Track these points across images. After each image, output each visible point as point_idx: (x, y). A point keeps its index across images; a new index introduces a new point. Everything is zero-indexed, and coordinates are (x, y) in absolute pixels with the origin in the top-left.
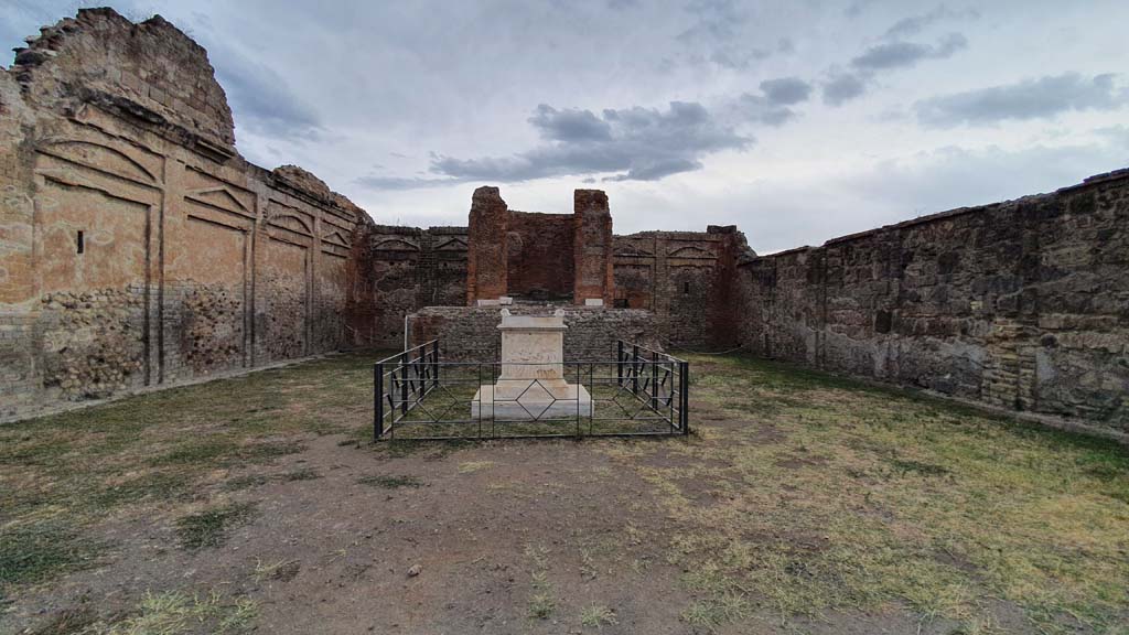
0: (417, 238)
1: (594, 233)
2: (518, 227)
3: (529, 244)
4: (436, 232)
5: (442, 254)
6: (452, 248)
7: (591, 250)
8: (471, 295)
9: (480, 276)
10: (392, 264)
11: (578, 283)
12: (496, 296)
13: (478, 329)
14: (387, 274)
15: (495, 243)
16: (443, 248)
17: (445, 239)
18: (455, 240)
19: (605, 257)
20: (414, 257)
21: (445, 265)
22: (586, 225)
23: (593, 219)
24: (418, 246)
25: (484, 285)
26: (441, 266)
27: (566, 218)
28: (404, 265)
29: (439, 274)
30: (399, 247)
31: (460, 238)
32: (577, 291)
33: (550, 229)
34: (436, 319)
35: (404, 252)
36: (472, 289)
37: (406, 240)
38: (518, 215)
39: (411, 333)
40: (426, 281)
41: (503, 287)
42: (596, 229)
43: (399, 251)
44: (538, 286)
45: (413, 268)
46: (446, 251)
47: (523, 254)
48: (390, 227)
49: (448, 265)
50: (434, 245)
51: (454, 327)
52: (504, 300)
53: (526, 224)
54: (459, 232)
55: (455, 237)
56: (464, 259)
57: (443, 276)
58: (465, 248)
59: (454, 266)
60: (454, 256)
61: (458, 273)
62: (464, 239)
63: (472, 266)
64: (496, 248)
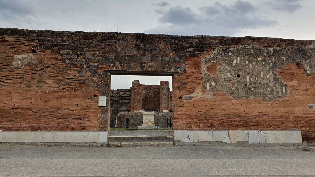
0: (113, 93)
1: (165, 92)
2: (144, 89)
3: (147, 94)
4: (119, 91)
5: (121, 98)
6: (124, 96)
7: (164, 97)
8: (132, 109)
9: (134, 104)
11: (161, 106)
12: (139, 110)
16: (121, 96)
17: (122, 93)
18: (125, 93)
19: (168, 99)
21: (122, 101)
22: (163, 90)
23: (165, 88)
24: (114, 95)
25: (135, 107)
26: (120, 101)
27: (158, 86)
29: (119, 104)
31: (126, 93)
32: (161, 108)
33: (153, 89)
38: (144, 85)
39: (118, 119)
40: (116, 106)
41: (141, 107)
42: (166, 91)
44: (150, 107)
46: (122, 96)
47: (146, 97)
49: (123, 101)
50: (118, 95)
52: (141, 111)
53: (146, 88)
54: (126, 90)
55: (125, 92)
56: (128, 99)
57: (121, 104)
58: (128, 96)
59: (124, 101)
60: (124, 98)
61: (126, 103)
62: (128, 93)
63: (132, 102)
64: (138, 96)
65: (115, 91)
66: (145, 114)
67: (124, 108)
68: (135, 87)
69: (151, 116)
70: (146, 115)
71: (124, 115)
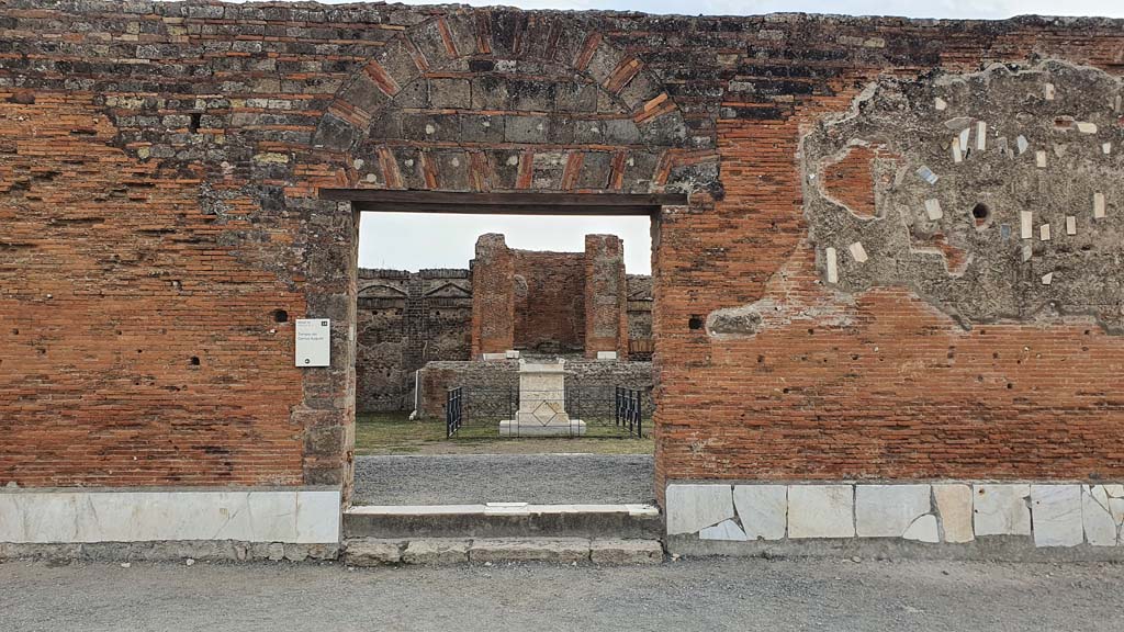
0: (405, 283)
1: (606, 280)
2: (524, 268)
3: (536, 289)
4: (427, 275)
5: (435, 301)
6: (447, 294)
7: (603, 299)
8: (475, 349)
9: (484, 328)
10: (375, 313)
11: (590, 335)
12: (503, 350)
14: (370, 325)
16: (435, 294)
17: (437, 284)
18: (450, 285)
19: (618, 306)
20: (401, 304)
21: (438, 313)
22: (597, 272)
23: (605, 266)
24: (407, 292)
25: (489, 337)
26: (433, 315)
27: (579, 257)
28: (390, 315)
29: (430, 325)
30: (384, 293)
31: (454, 282)
32: (588, 343)
33: (560, 269)
35: (390, 299)
36: (477, 343)
37: (392, 284)
38: (523, 254)
39: (423, 386)
40: (416, 333)
41: (511, 337)
42: (608, 277)
43: (385, 299)
44: (546, 337)
45: (400, 317)
46: (439, 297)
47: (530, 301)
48: (374, 270)
49: (442, 313)
50: (425, 291)
52: (510, 353)
53: (533, 265)
54: (453, 274)
55: (450, 281)
56: (462, 306)
57: (434, 327)
58: (463, 294)
59: (448, 315)
60: (449, 302)
61: (453, 323)
62: (462, 283)
63: (477, 318)
64: (501, 298)
65: (413, 275)
66: (526, 374)
67: (446, 342)
68: (488, 262)
69: (550, 380)
70: (531, 378)
71: (446, 373)
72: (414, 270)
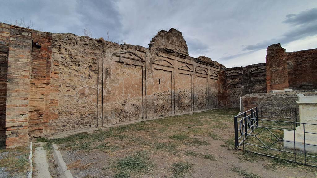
0: (242, 70)
2: (291, 59)
4: (249, 67)
5: (252, 74)
6: (258, 71)
9: (273, 81)
10: (232, 80)
12: (283, 88)
13: (275, 103)
14: (231, 83)
15: (280, 66)
16: (253, 72)
17: (253, 69)
18: (258, 69)
20: (241, 77)
21: (254, 78)
24: (242, 73)
25: (275, 84)
26: (252, 79)
28: (237, 80)
29: (251, 82)
30: (235, 74)
33: (310, 56)
34: (253, 99)
35: (237, 75)
36: (269, 86)
37: (237, 71)
38: (290, 53)
39: (243, 103)
40: (246, 84)
41: (287, 84)
43: (235, 76)
44: (305, 83)
45: (241, 80)
46: (254, 73)
47: (295, 70)
48: (231, 68)
49: (255, 78)
50: (249, 72)
51: (262, 102)
52: (287, 90)
53: (295, 56)
54: (260, 65)
55: (258, 67)
56: (263, 75)
57: (254, 83)
58: (264, 71)
59: (259, 78)
60: (258, 75)
61: (260, 81)
62: (263, 68)
63: (268, 77)
64: (280, 68)
65: (244, 68)
67: (258, 87)
68: (273, 55)
72: (244, 66)
